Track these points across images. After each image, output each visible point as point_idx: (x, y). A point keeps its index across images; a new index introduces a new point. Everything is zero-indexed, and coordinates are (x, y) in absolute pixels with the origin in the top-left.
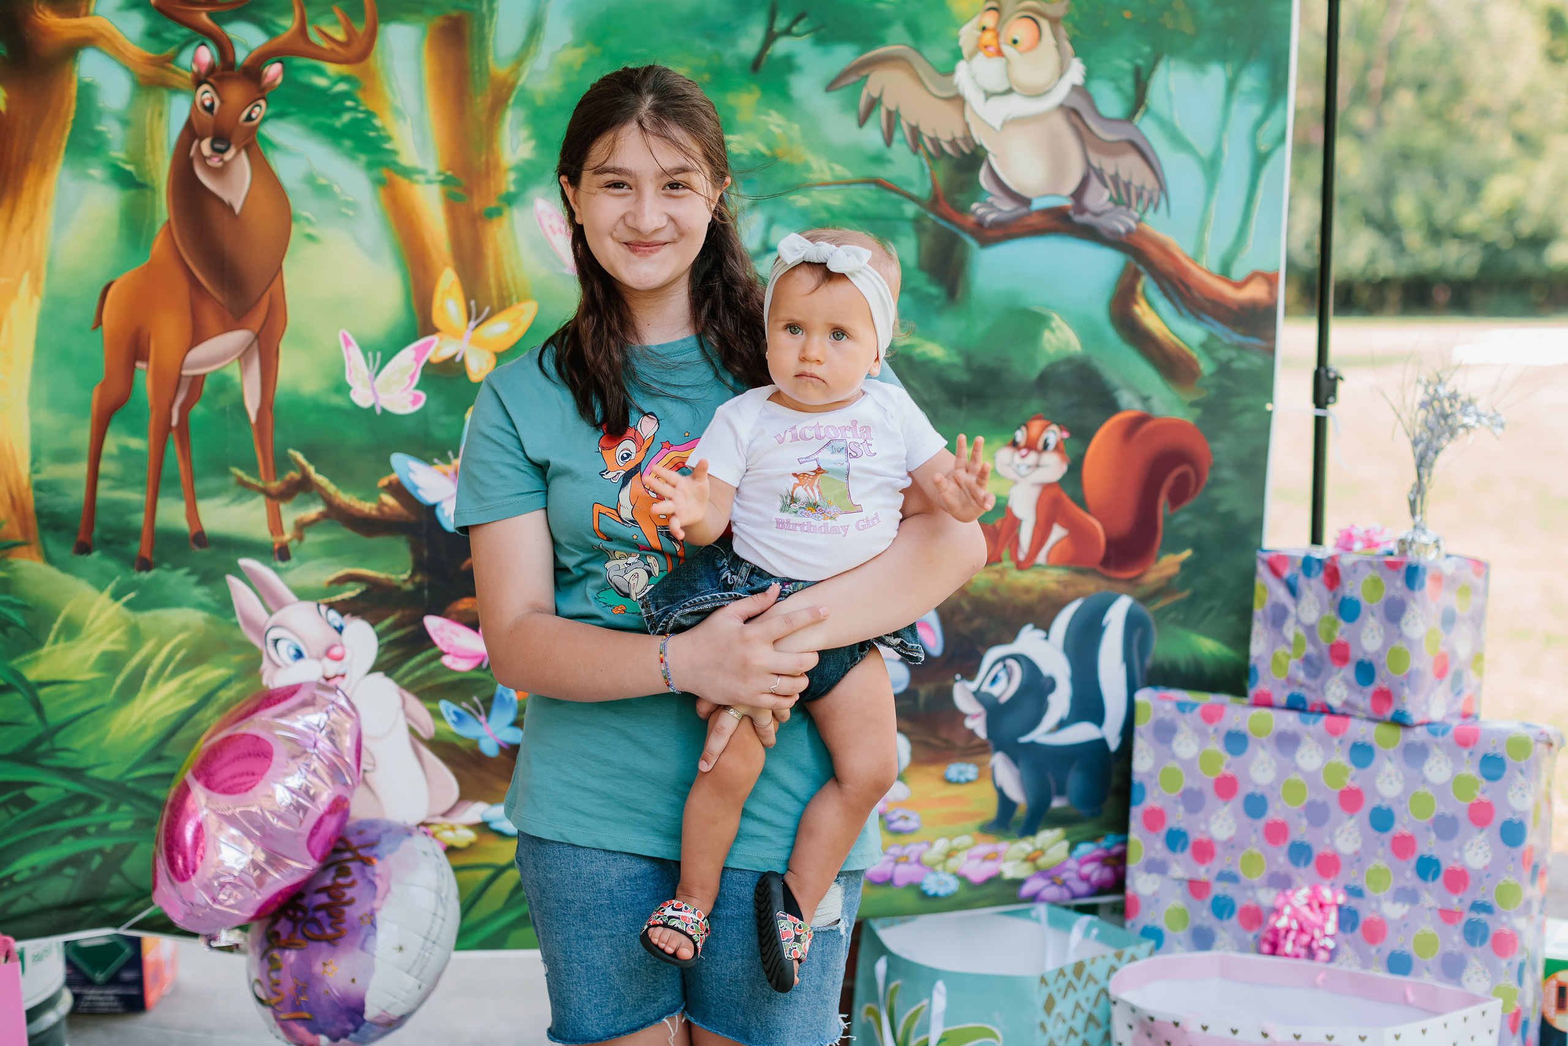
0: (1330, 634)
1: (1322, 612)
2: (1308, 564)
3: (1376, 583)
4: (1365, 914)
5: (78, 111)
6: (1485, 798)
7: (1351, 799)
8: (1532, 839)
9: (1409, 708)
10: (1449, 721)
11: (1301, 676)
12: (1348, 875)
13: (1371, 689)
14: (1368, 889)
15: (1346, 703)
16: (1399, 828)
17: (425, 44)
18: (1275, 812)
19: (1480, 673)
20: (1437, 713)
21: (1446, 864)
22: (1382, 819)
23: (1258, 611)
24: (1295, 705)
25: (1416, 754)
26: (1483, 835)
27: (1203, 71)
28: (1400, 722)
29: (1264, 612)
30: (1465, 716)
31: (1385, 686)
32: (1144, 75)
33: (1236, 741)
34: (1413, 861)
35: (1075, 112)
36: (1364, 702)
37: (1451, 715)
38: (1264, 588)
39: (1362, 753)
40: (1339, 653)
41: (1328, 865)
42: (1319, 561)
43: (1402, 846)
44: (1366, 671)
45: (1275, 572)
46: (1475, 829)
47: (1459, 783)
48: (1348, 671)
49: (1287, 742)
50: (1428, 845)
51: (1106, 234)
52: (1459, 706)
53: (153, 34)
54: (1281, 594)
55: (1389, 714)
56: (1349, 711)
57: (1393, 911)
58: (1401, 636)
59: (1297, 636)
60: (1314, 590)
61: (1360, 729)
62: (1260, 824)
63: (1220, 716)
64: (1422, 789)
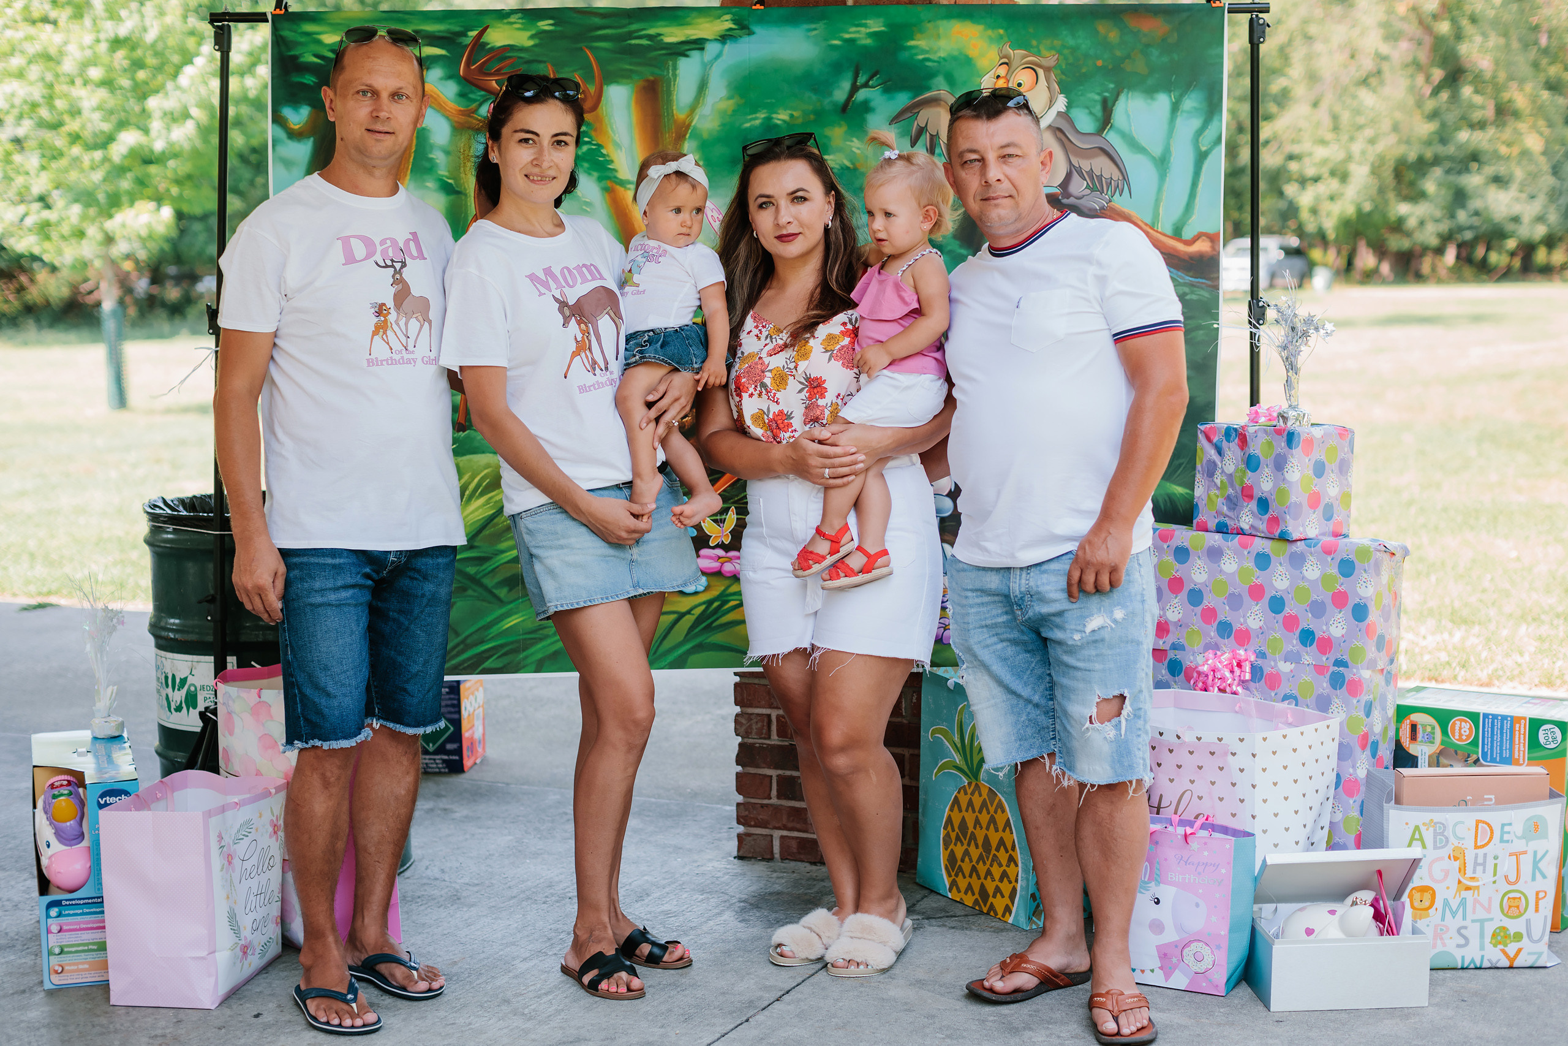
0: (1242, 481)
1: (1237, 467)
2: (1229, 432)
3: (1269, 444)
4: (1267, 670)
5: (417, 145)
6: (1343, 588)
7: (1256, 592)
8: (1373, 616)
9: (1290, 529)
10: (1320, 537)
11: (1225, 508)
12: (1255, 644)
13: (1267, 517)
14: (1269, 652)
15: (1252, 527)
16: (1287, 610)
17: (633, 98)
18: (1209, 601)
19: (1348, 506)
20: (1311, 533)
21: (1319, 634)
22: (1277, 604)
23: (1199, 466)
24: (1222, 529)
25: (1298, 561)
26: (1341, 615)
27: (1152, 98)
28: (1284, 538)
29: (1202, 466)
30: (1336, 535)
31: (1275, 514)
32: (1110, 104)
33: (1182, 554)
34: (1297, 632)
35: (1060, 130)
36: (1262, 526)
37: (1324, 534)
38: (1201, 449)
39: (1263, 561)
40: (1247, 493)
41: (1243, 637)
42: (1235, 430)
43: (1290, 623)
44: (1264, 504)
45: (1209, 440)
46: (1337, 610)
47: (1324, 578)
48: (1253, 505)
49: (1214, 554)
50: (1307, 621)
51: (1086, 211)
52: (1330, 526)
53: (462, 95)
54: (1212, 453)
55: (1277, 534)
56: (1254, 533)
57: (1285, 667)
58: (1284, 479)
59: (1222, 482)
60: (1232, 450)
61: (1260, 545)
62: (1199, 610)
63: (1172, 538)
64: (1302, 584)
